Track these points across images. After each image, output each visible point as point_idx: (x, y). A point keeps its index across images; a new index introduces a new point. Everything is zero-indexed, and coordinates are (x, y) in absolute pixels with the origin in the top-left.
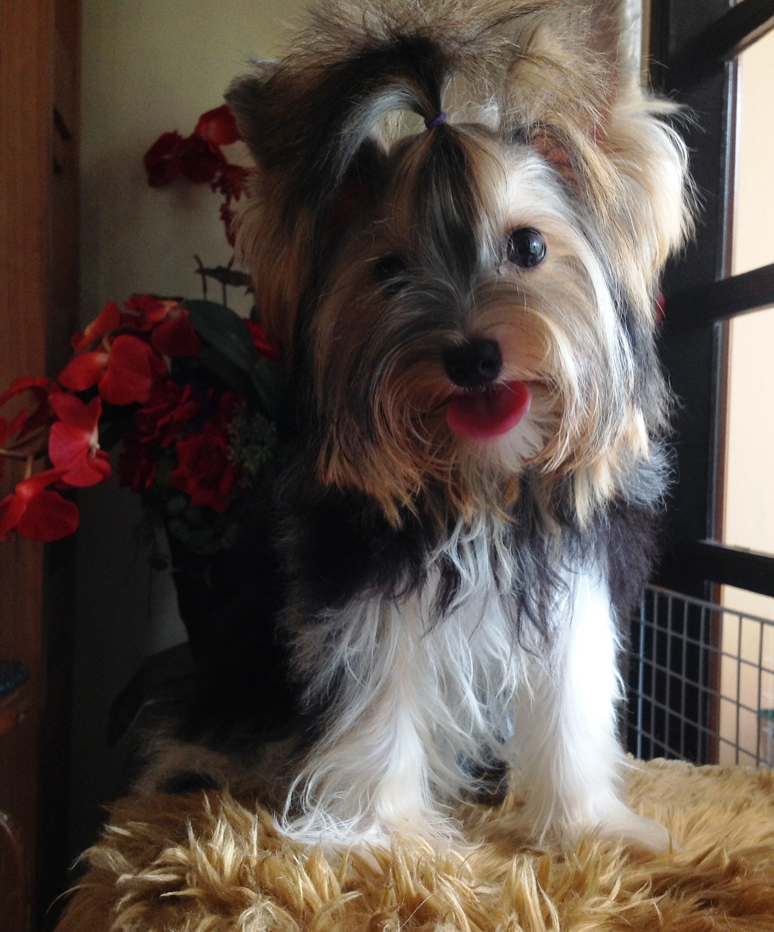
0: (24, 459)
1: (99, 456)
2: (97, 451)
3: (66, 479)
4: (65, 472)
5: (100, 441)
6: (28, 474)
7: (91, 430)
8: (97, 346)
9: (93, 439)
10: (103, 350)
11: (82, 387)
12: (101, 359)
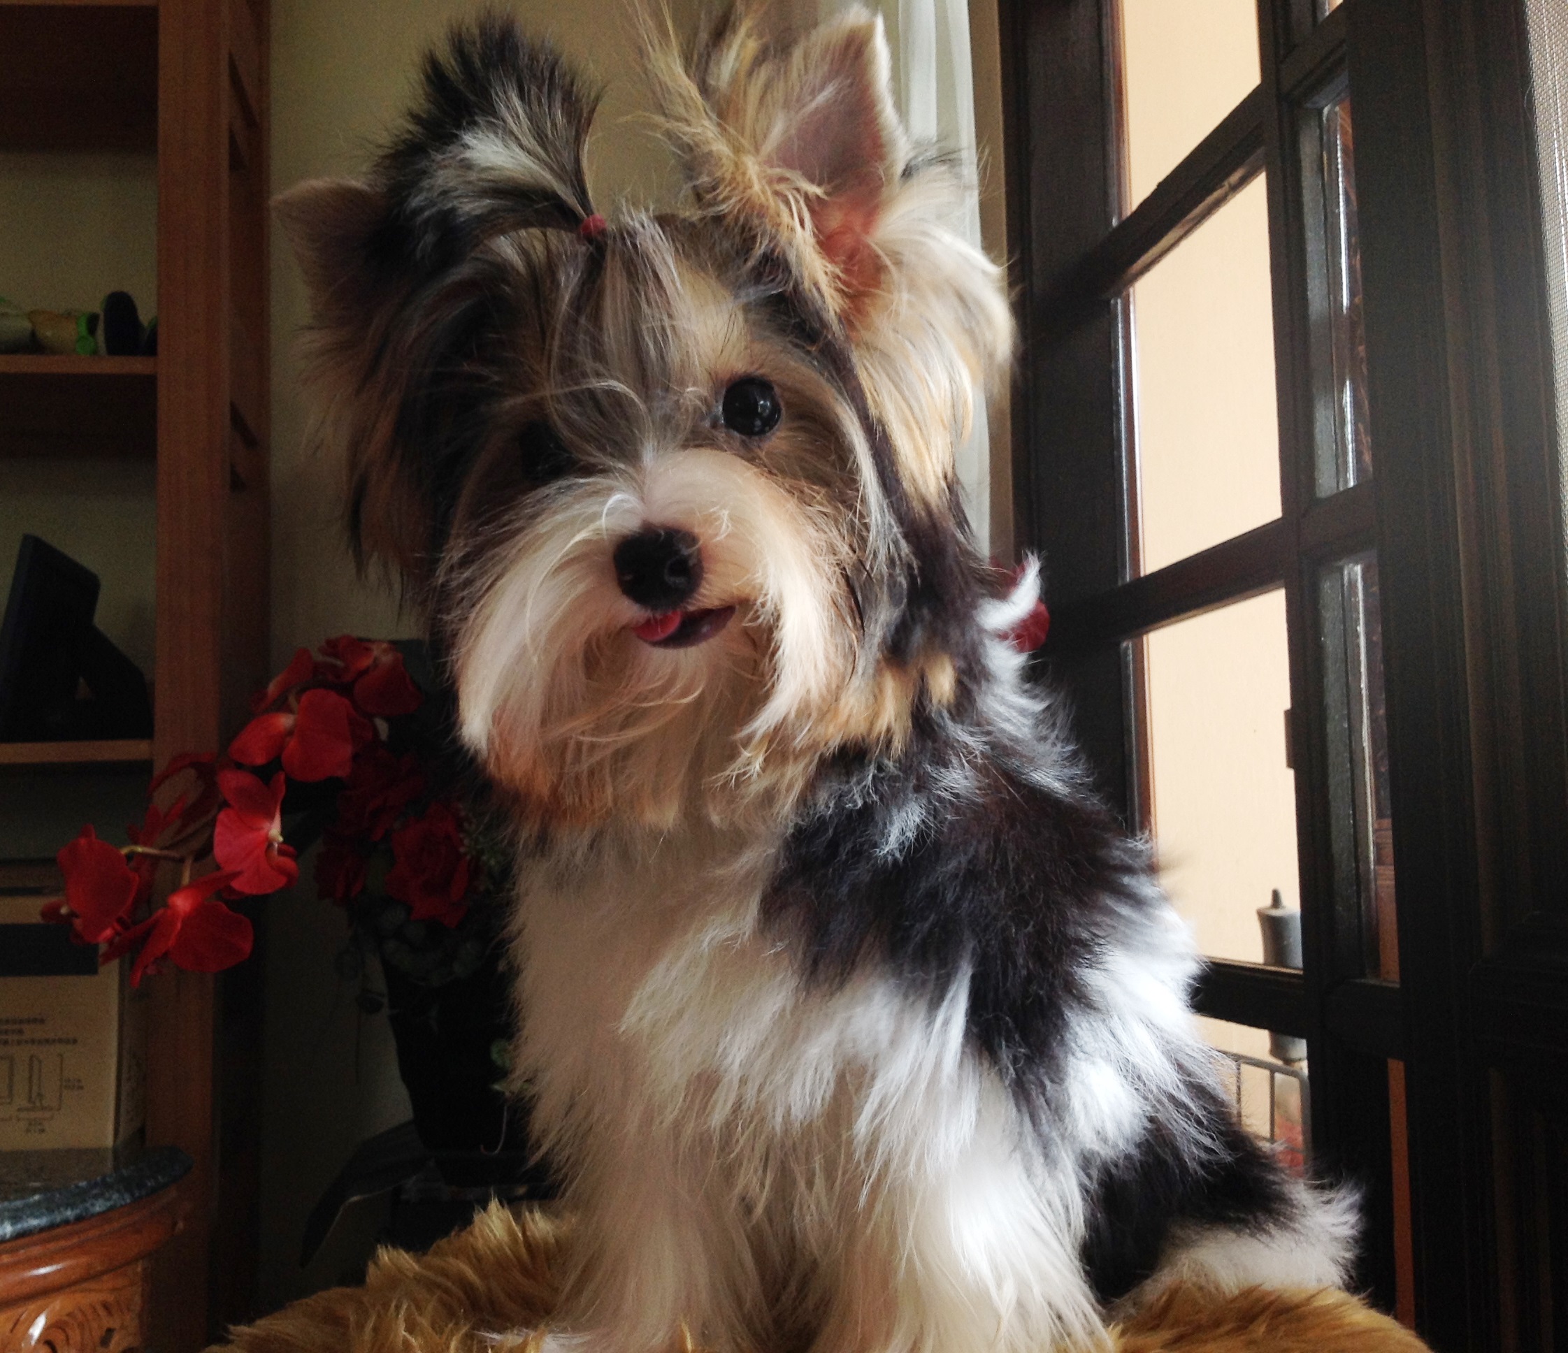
0: (182, 860)
1: (281, 852)
2: (280, 844)
3: (235, 884)
4: (235, 875)
5: (282, 834)
6: (186, 879)
7: (272, 818)
8: (282, 705)
9: (274, 830)
10: (289, 710)
11: (260, 760)
12: (286, 721)
